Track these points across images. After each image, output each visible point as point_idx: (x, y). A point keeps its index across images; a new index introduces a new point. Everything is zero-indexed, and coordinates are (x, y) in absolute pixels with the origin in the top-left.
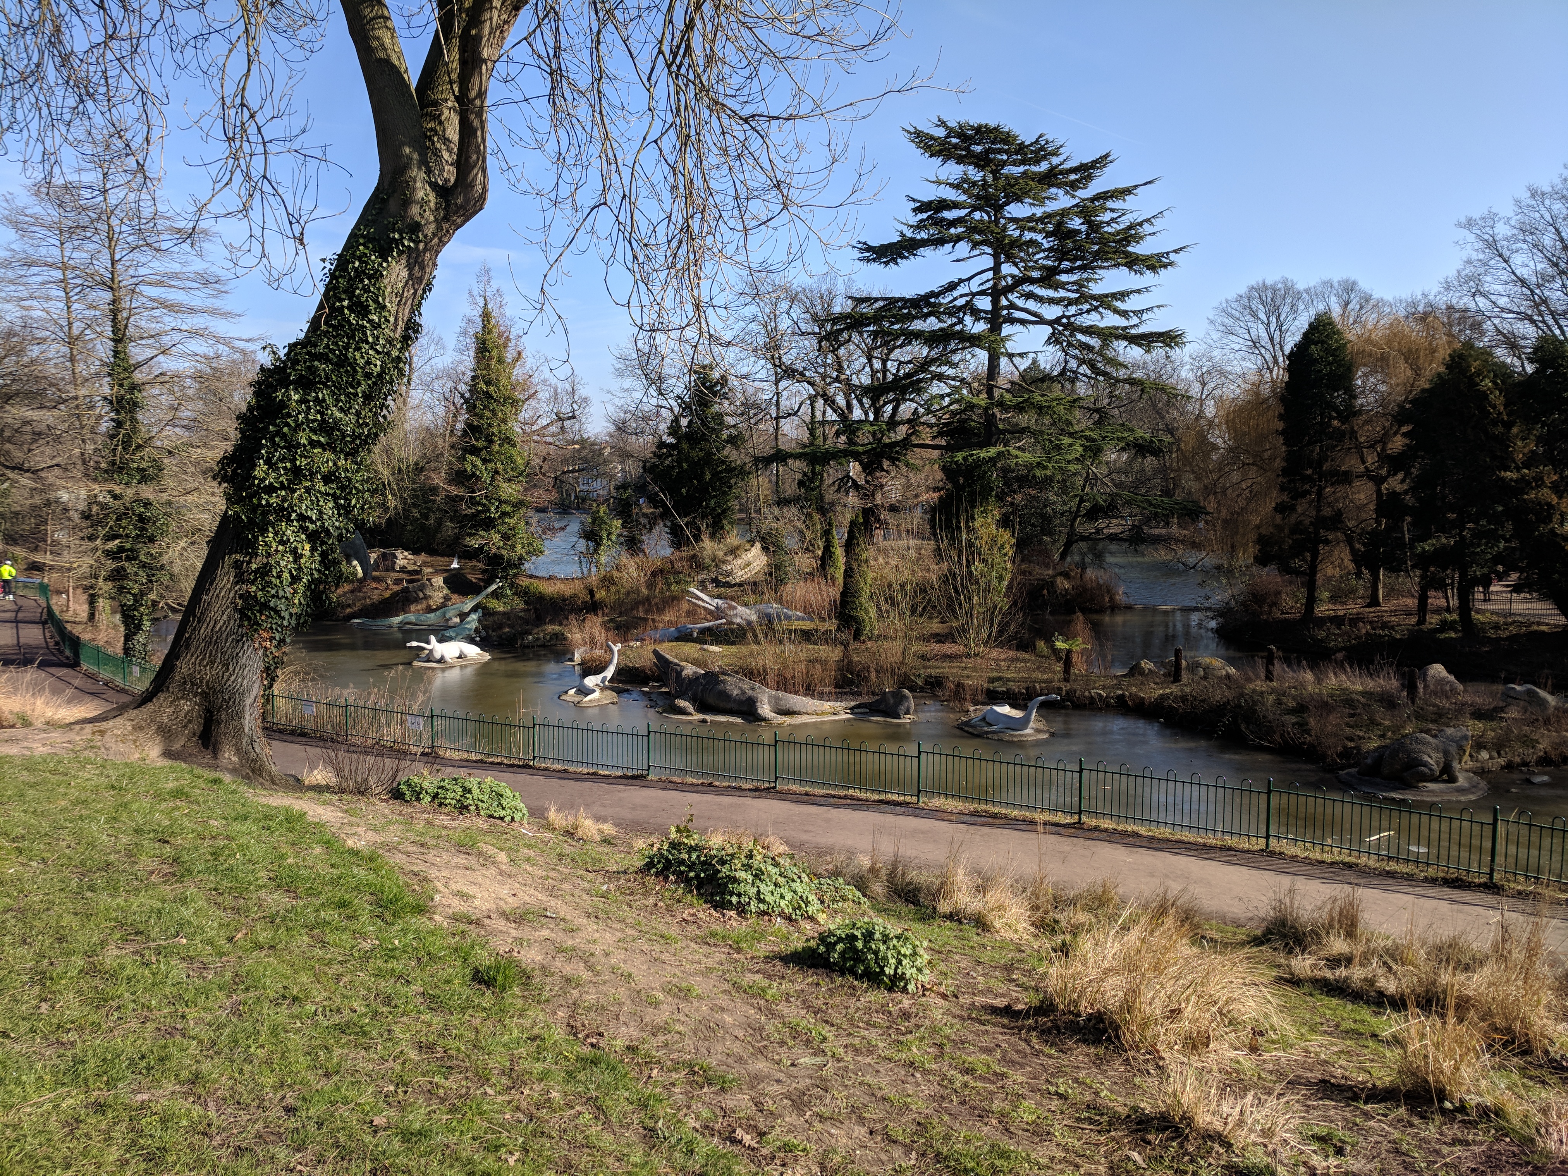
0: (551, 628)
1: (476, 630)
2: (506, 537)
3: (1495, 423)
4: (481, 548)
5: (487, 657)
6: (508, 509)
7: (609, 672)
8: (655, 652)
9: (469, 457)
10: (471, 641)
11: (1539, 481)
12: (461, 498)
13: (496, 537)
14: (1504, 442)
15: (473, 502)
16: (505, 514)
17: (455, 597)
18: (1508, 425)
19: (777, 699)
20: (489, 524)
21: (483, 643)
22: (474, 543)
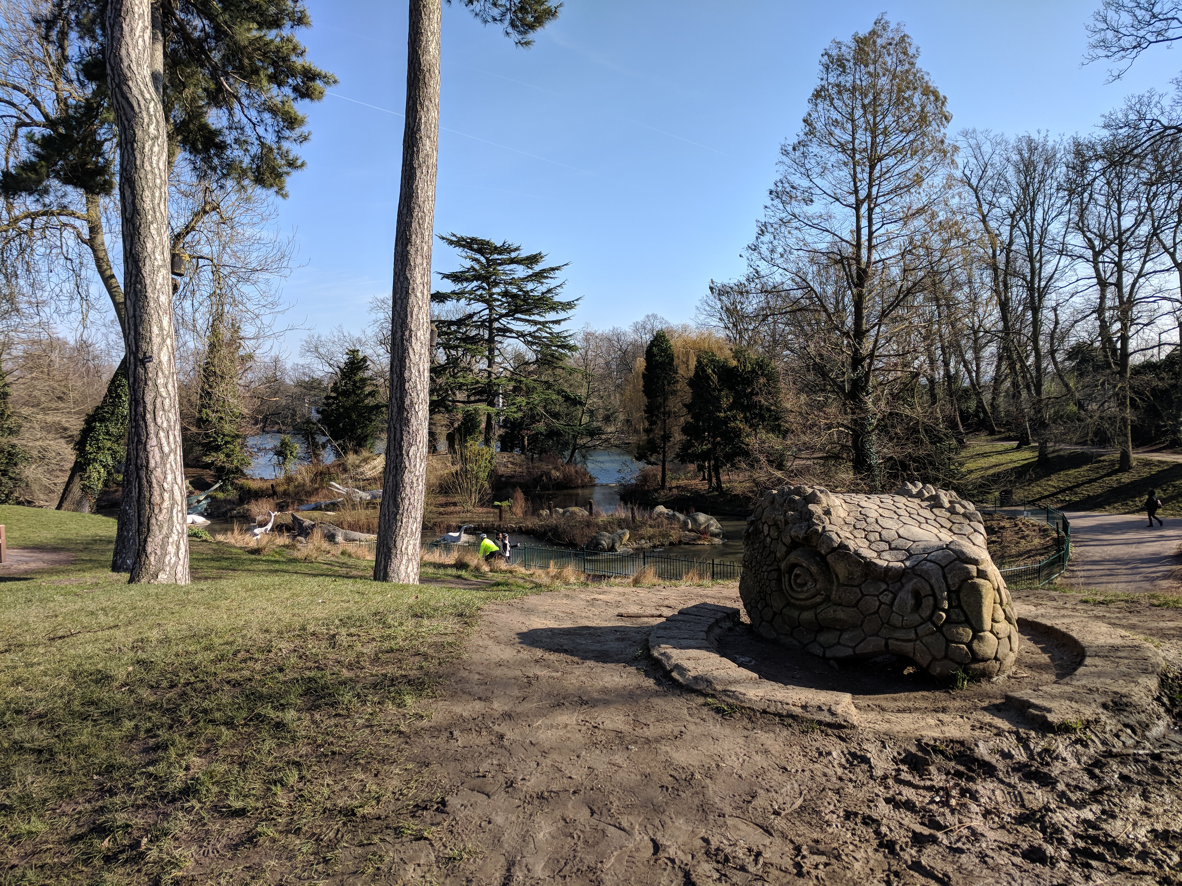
0: (246, 506)
1: (206, 510)
2: (228, 456)
3: (714, 390)
4: (213, 463)
5: (209, 522)
6: (229, 439)
7: (269, 526)
8: (292, 515)
9: (204, 410)
10: (201, 514)
11: (735, 418)
12: (199, 434)
13: (222, 457)
14: (718, 399)
15: (207, 436)
16: (227, 443)
17: (197, 492)
18: (720, 391)
19: (346, 534)
20: (217, 449)
21: (208, 515)
22: (208, 460)
